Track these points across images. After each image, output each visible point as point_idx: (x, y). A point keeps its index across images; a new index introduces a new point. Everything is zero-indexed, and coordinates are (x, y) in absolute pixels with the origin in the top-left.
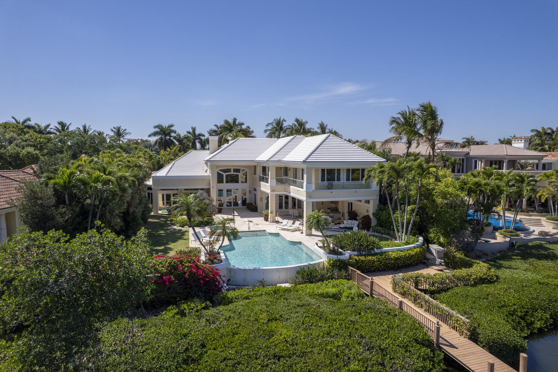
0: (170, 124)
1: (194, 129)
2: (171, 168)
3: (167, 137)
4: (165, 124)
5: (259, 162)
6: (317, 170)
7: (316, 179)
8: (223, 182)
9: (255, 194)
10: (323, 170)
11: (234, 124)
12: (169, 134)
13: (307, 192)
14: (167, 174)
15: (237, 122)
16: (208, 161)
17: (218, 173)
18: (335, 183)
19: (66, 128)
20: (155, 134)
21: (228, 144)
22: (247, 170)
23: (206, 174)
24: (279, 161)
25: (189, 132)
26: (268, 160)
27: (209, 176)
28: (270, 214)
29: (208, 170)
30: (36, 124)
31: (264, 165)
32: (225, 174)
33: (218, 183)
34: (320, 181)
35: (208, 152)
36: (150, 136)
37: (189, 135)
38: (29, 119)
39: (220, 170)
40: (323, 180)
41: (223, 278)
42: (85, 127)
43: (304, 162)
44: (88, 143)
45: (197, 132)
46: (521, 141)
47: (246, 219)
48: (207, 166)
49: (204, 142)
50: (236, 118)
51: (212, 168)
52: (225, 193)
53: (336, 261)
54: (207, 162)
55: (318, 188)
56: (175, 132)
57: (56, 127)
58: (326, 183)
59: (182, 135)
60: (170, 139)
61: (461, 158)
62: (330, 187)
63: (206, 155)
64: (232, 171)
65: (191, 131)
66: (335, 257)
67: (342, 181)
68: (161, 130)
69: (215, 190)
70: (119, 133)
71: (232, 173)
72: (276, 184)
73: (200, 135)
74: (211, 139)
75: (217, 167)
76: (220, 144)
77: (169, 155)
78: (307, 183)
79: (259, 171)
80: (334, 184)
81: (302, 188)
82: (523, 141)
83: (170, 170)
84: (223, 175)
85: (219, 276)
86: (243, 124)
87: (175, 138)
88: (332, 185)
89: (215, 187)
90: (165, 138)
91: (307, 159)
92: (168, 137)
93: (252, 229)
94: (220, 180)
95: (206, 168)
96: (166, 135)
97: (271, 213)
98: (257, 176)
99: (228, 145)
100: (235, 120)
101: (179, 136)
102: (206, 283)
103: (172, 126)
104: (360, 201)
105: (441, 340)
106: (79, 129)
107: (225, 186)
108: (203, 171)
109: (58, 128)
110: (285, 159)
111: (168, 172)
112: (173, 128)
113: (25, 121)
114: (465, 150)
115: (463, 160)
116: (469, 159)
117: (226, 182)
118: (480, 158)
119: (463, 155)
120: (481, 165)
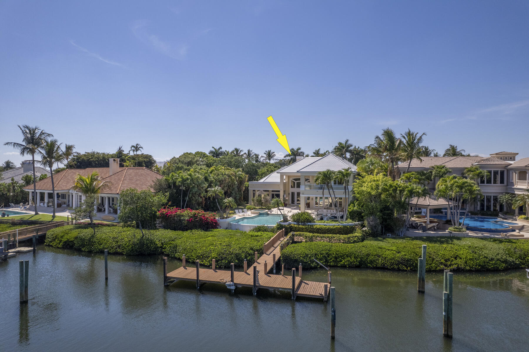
8: (294, 187)
39: (293, 179)
52: (296, 195)
75: (290, 177)
84: (295, 182)
94: (293, 185)
107: (296, 190)
114: (507, 162)
115: (502, 173)
116: (508, 171)
117: (297, 187)
118: (515, 170)
119: (502, 168)
120: (515, 177)
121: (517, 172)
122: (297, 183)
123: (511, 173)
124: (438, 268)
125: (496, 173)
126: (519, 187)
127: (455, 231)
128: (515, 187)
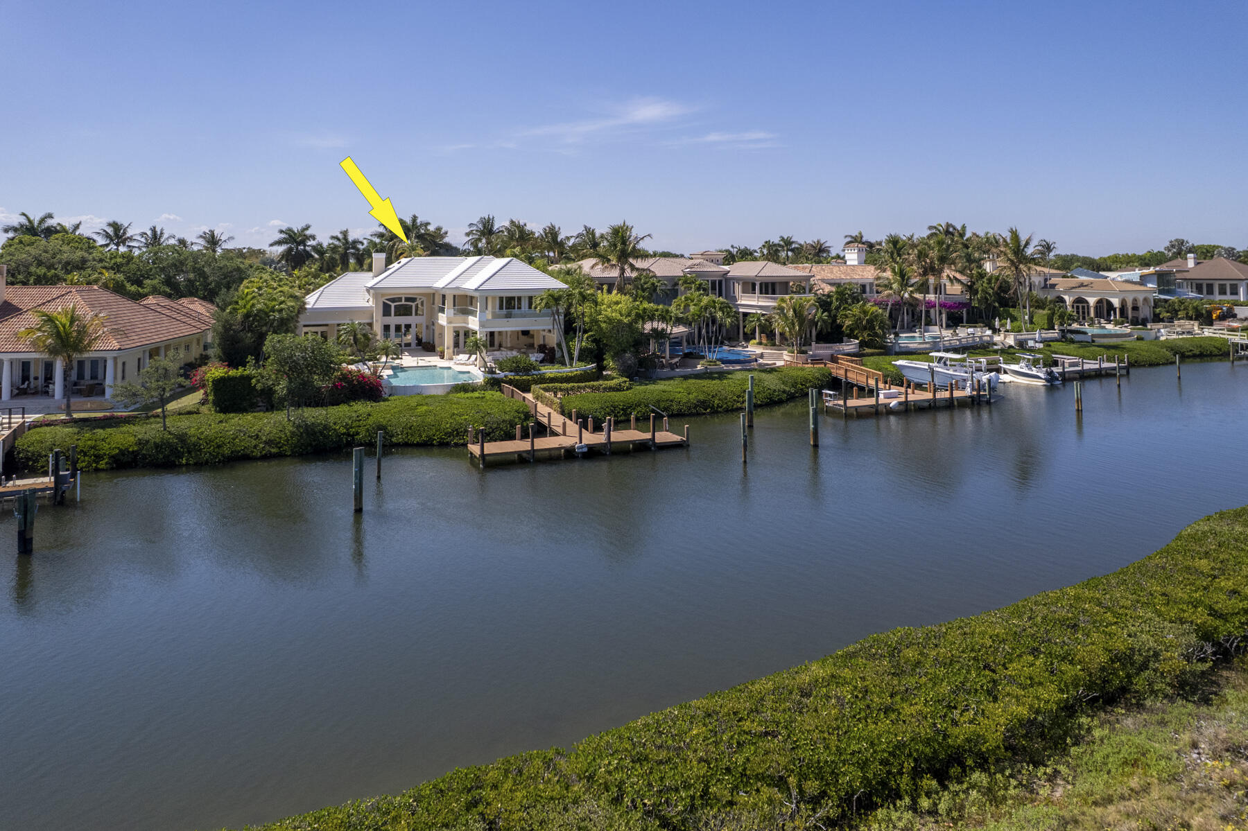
0: (303, 225)
1: (345, 233)
2: (318, 298)
3: (299, 247)
4: (296, 227)
5: (437, 290)
6: (494, 298)
7: (493, 307)
8: (390, 315)
9: (434, 330)
10: (501, 299)
11: (413, 225)
12: (303, 242)
13: (480, 322)
14: (314, 305)
15: (418, 221)
16: (371, 288)
17: (384, 303)
18: (516, 311)
19: (122, 231)
20: (279, 243)
21: (399, 263)
22: (424, 299)
23: (367, 305)
24: (458, 288)
25: (337, 238)
26: (443, 288)
27: (371, 307)
28: (446, 350)
29: (371, 299)
30: (59, 224)
31: (443, 292)
32: (393, 305)
33: (384, 315)
34: (497, 310)
35: (371, 274)
36: (271, 245)
37: (337, 243)
38: (50, 216)
39: (387, 300)
40: (501, 308)
41: (384, 389)
42: (154, 230)
43: (476, 290)
44: (190, 263)
45: (350, 239)
46: (854, 250)
47: (416, 358)
48: (369, 294)
49: (363, 254)
50: (417, 215)
51: (376, 296)
52: (393, 329)
53: (491, 379)
54: (368, 290)
55: (495, 316)
56: (313, 238)
57: (105, 231)
58: (504, 311)
59: (325, 245)
60: (305, 250)
61: (717, 279)
62: (509, 316)
63: (368, 280)
64: (403, 301)
65: (340, 236)
66: (490, 376)
67: (523, 309)
68: (290, 236)
69: (380, 326)
70: (212, 241)
71: (403, 302)
72: (454, 314)
73: (355, 242)
74: (376, 257)
75: (383, 295)
76: (389, 262)
77: (306, 276)
78: (480, 312)
79: (438, 300)
80: (513, 312)
81: (476, 317)
82: (856, 251)
83: (317, 300)
84: (390, 306)
85: (382, 387)
86: (428, 224)
87: (314, 248)
88: (511, 314)
89: (380, 322)
90: (297, 249)
91: (479, 287)
92: (302, 247)
93: (419, 365)
94: (386, 311)
95: (367, 296)
96: (299, 244)
97: (448, 348)
98: (436, 307)
99: (400, 265)
100: (415, 218)
101: (321, 246)
102: (371, 388)
103: (307, 227)
104: (544, 330)
105: (538, 414)
106: (146, 234)
107: (393, 320)
108: (364, 301)
109: (107, 233)
110: (464, 286)
111: (315, 303)
112: (308, 232)
113: (42, 220)
114: (723, 269)
115: (720, 282)
116: (728, 280)
117: (395, 315)
118: (737, 279)
119: (720, 276)
120: (738, 288)
121: (741, 282)
122: (395, 306)
123: (732, 283)
124: (735, 406)
125: (713, 283)
126: (743, 302)
127: (710, 365)
128: (739, 303)
